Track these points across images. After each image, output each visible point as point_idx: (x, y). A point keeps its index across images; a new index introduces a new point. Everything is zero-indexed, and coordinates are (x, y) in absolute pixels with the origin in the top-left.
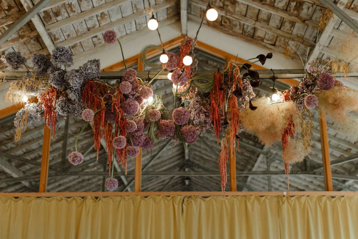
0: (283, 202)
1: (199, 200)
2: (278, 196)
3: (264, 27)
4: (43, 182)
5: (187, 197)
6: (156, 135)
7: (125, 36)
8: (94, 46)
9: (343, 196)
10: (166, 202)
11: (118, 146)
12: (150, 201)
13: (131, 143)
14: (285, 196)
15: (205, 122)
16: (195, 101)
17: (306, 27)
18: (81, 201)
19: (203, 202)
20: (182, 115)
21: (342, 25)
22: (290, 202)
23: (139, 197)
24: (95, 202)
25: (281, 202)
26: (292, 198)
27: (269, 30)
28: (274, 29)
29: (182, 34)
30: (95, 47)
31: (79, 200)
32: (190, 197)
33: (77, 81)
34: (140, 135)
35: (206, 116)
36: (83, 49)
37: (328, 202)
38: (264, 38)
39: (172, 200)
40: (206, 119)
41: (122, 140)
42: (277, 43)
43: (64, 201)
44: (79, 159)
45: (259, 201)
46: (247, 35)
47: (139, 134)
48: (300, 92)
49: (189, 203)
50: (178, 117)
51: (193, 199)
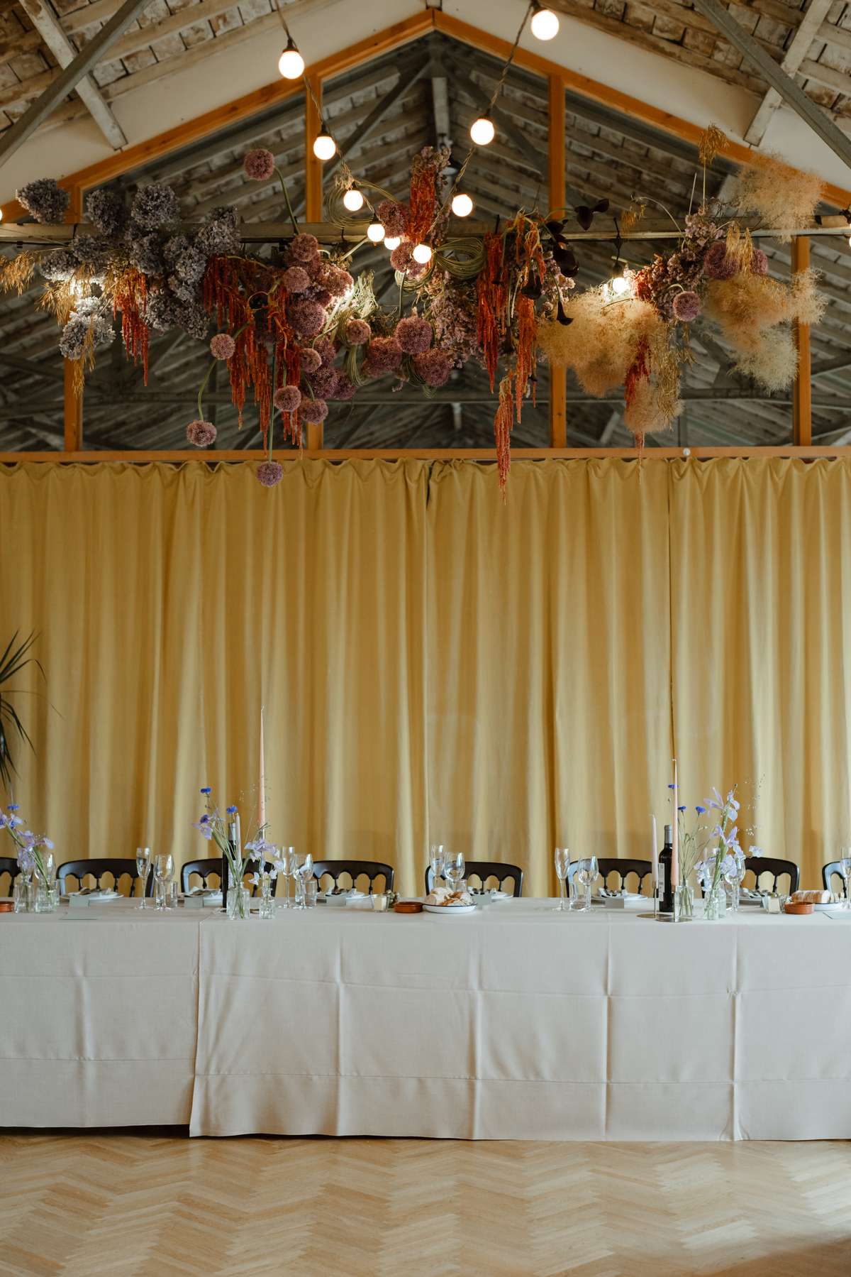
0: (682, 472)
1: (470, 469)
2: (669, 459)
3: (650, 3)
4: (74, 425)
5: (440, 463)
6: (362, 370)
7: (267, 15)
8: (183, 48)
9: (832, 459)
10: (386, 472)
11: (284, 407)
12: (347, 472)
13: (309, 391)
14: (688, 459)
15: (466, 343)
16: (444, 301)
17: (757, 16)
18: (172, 472)
19: (479, 473)
20: (415, 335)
21: (846, 16)
22: (699, 472)
23: (318, 465)
24: (207, 474)
25: (676, 473)
26: (704, 465)
27: (663, 12)
28: (675, 9)
29: (428, 7)
30: (187, 49)
31: (169, 471)
32: (446, 462)
33: (194, 270)
34: (328, 374)
35: (468, 331)
36: (156, 59)
37: (795, 472)
38: (653, 26)
39: (402, 469)
40: (467, 338)
41: (292, 395)
42: (687, 40)
43: (129, 472)
44: (208, 435)
45: (620, 471)
46: (608, 13)
47: (326, 372)
48: (668, 280)
49: (445, 477)
50: (407, 339)
51: (455, 467)
